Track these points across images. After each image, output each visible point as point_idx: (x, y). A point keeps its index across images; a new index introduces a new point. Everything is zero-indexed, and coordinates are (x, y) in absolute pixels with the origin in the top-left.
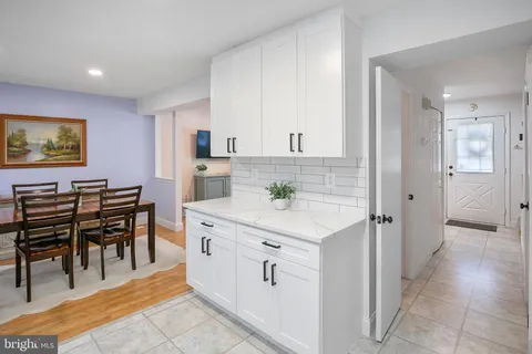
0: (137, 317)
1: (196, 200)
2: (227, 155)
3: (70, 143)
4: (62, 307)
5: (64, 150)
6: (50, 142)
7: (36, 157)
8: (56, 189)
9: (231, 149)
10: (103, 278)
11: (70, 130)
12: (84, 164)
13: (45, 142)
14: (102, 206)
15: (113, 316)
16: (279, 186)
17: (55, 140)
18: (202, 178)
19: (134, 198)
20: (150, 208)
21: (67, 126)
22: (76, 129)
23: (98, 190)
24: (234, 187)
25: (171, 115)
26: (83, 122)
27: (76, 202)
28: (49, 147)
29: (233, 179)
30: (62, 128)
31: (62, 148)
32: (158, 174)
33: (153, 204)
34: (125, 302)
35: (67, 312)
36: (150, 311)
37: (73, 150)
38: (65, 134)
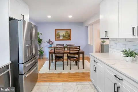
0: (74, 83)
1: (101, 52)
2: (105, 37)
3: (68, 35)
4: (60, 74)
5: (67, 37)
6: (64, 35)
7: (61, 38)
8: (63, 46)
9: (106, 35)
10: (70, 69)
11: (68, 32)
12: (70, 40)
13: (63, 35)
14: (70, 51)
15: (69, 80)
16: (128, 51)
17: (65, 34)
18: (103, 45)
19: (78, 50)
20: (83, 53)
21: (67, 31)
22: (69, 31)
23: (69, 46)
24: (110, 49)
25: (92, 26)
26: (70, 30)
27: (64, 49)
28: (64, 36)
29: (110, 46)
30: (66, 31)
31: (66, 36)
32: (89, 43)
33: (84, 52)
34: (73, 78)
35: (61, 75)
36: (78, 83)
37: (68, 37)
38: (67, 33)
